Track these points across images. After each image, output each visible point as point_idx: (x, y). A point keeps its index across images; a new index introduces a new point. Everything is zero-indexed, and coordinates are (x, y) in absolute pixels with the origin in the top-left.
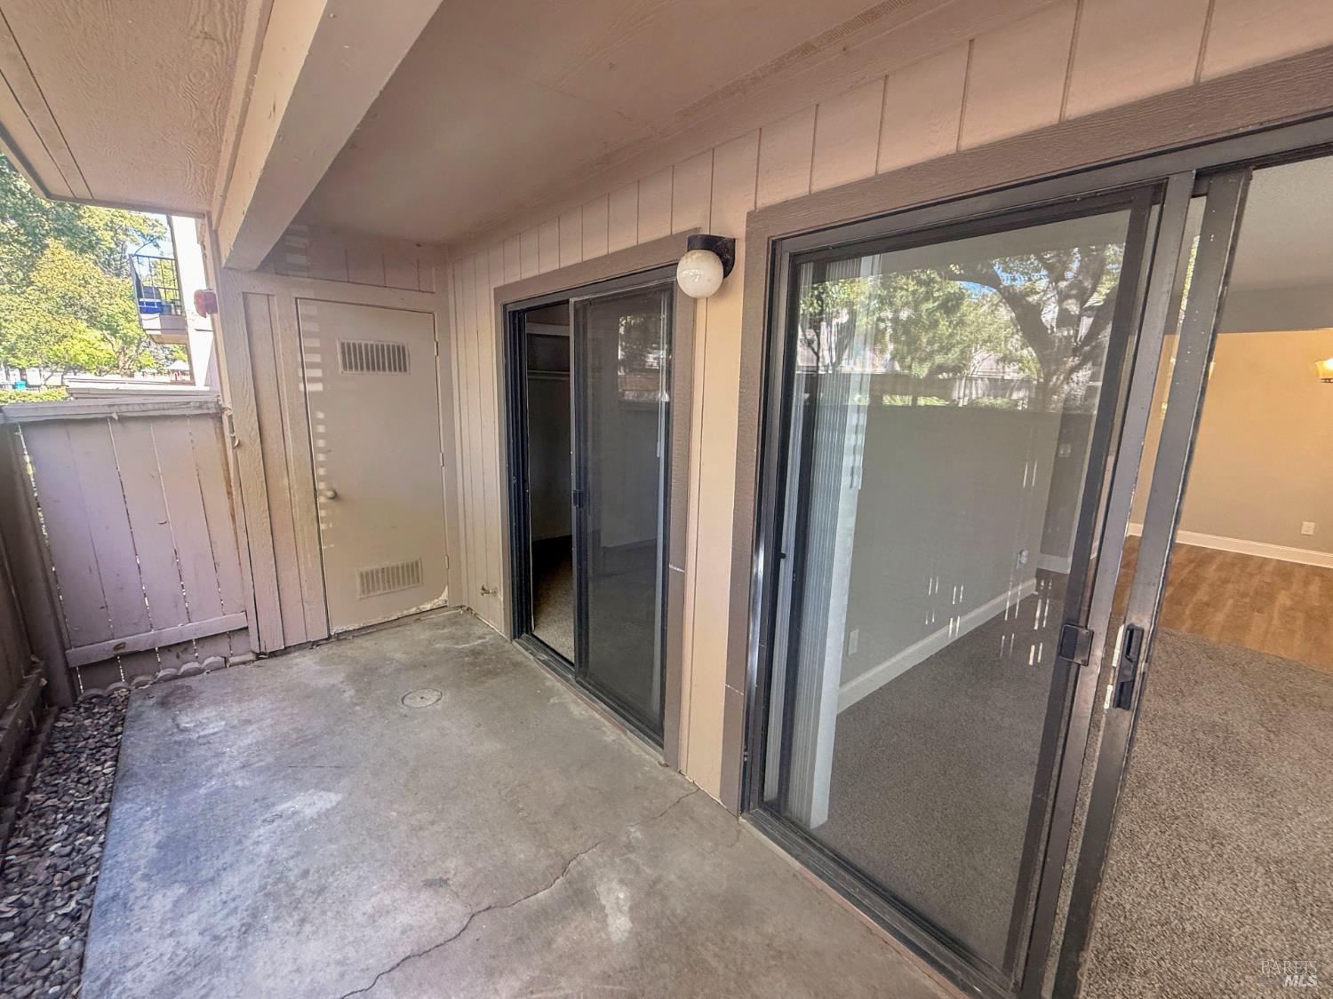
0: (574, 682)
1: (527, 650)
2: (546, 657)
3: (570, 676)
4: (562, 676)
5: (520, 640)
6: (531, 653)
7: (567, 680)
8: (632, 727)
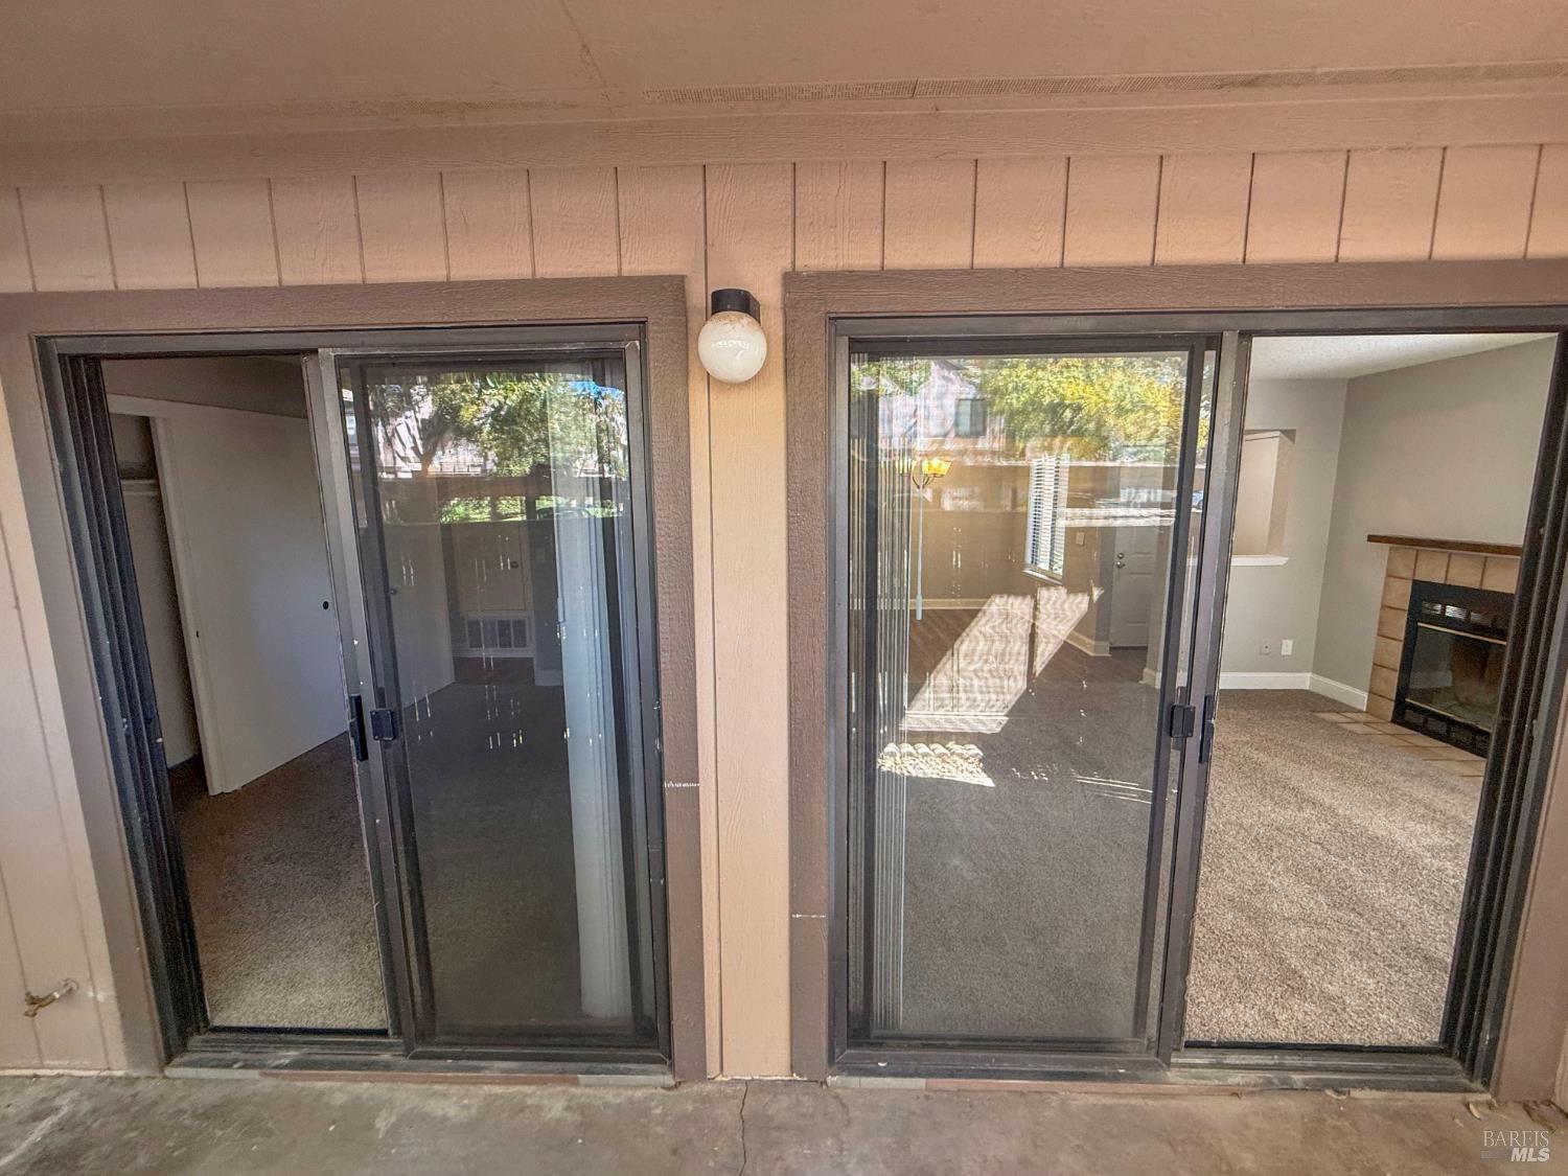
0: (403, 1061)
1: (228, 1065)
2: (293, 1053)
3: (386, 1056)
4: (367, 1066)
5: (187, 1058)
6: (244, 1067)
7: (387, 1066)
8: (585, 1066)
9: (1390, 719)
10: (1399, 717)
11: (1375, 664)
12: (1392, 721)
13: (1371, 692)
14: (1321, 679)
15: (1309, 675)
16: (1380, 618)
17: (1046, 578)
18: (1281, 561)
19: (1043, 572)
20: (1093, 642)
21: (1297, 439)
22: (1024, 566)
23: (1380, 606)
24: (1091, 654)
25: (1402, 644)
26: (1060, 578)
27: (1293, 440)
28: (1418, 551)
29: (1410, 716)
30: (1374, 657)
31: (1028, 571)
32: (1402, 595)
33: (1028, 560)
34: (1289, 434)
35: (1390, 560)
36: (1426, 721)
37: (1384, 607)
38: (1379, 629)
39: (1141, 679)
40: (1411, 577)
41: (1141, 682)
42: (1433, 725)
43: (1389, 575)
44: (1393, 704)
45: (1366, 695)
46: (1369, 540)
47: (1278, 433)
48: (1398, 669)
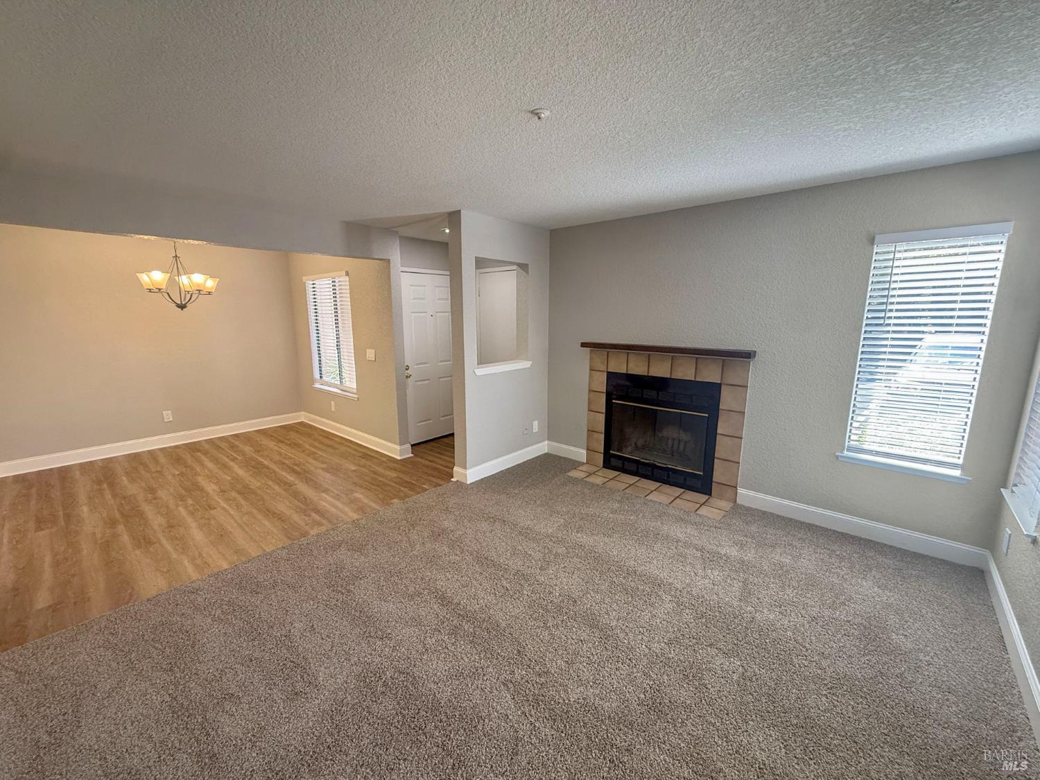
9: (602, 466)
10: (607, 464)
11: (588, 430)
12: (604, 467)
13: (587, 449)
14: (555, 444)
15: (546, 442)
16: (589, 399)
17: (340, 392)
18: (527, 364)
19: (335, 386)
20: (398, 447)
21: (530, 273)
22: (313, 381)
23: (588, 391)
24: (399, 458)
25: (604, 415)
26: (355, 391)
27: (527, 272)
28: (608, 352)
29: (614, 462)
30: (588, 426)
31: (317, 386)
32: (601, 383)
33: (317, 375)
34: (523, 267)
35: (591, 359)
36: (623, 464)
37: (590, 391)
38: (589, 407)
39: (453, 477)
40: (606, 370)
41: (452, 479)
42: (628, 466)
43: (591, 370)
44: (602, 455)
45: (584, 452)
46: (582, 346)
47: (515, 267)
48: (603, 432)
